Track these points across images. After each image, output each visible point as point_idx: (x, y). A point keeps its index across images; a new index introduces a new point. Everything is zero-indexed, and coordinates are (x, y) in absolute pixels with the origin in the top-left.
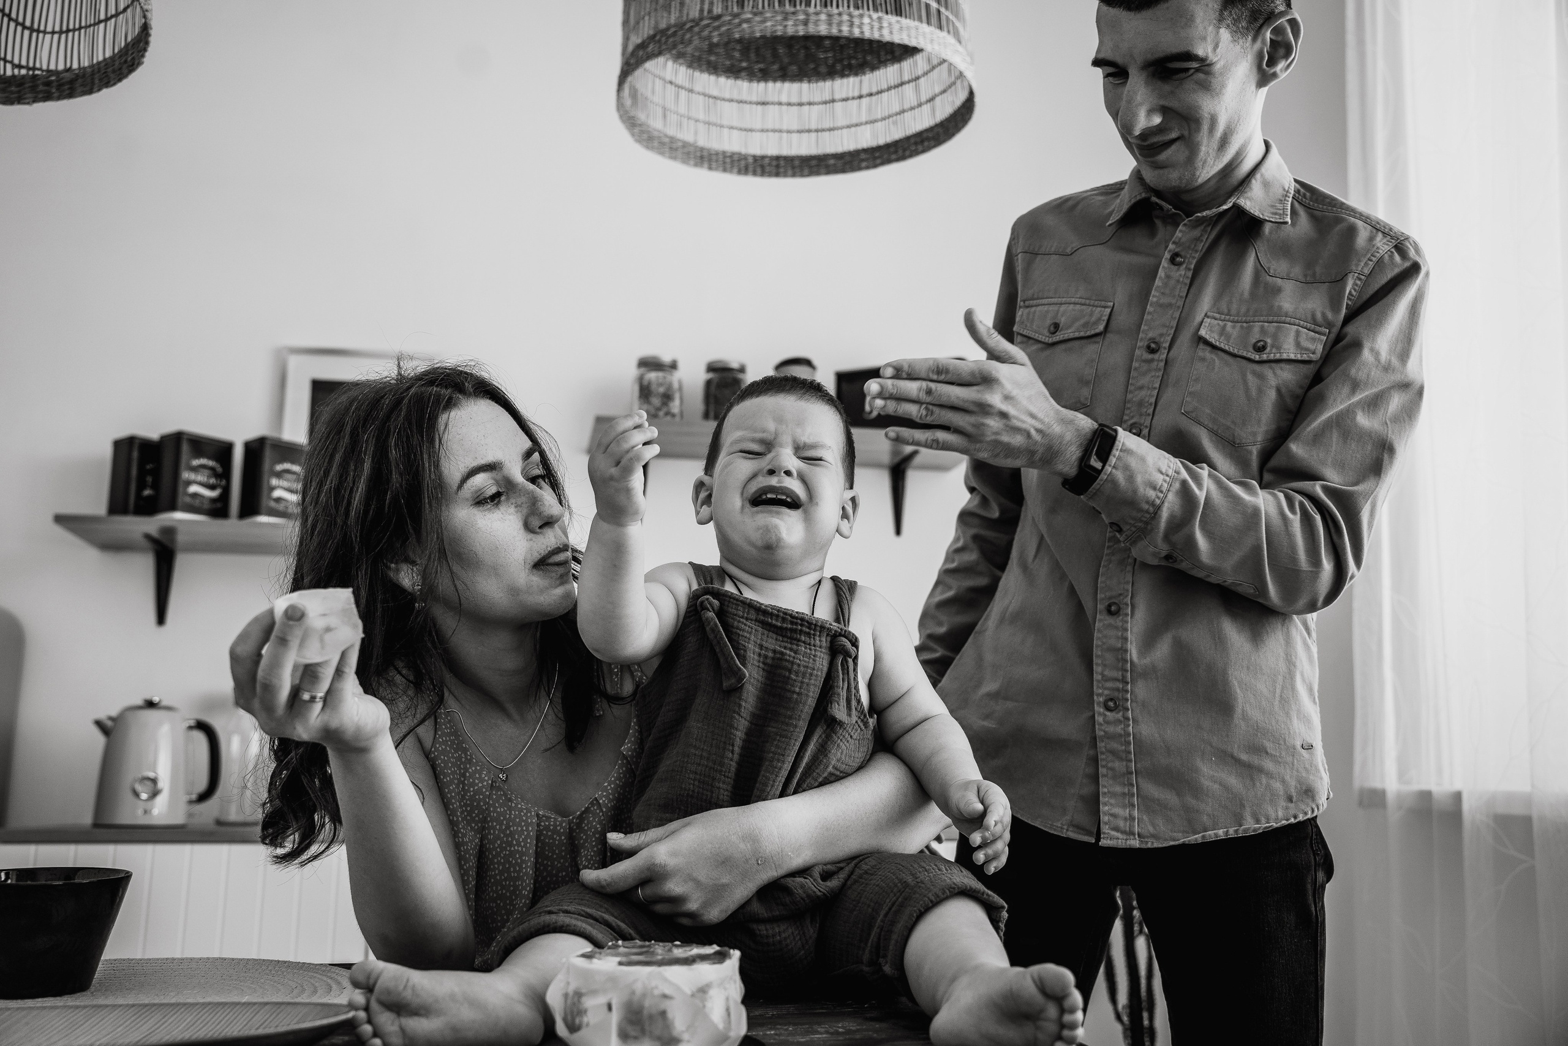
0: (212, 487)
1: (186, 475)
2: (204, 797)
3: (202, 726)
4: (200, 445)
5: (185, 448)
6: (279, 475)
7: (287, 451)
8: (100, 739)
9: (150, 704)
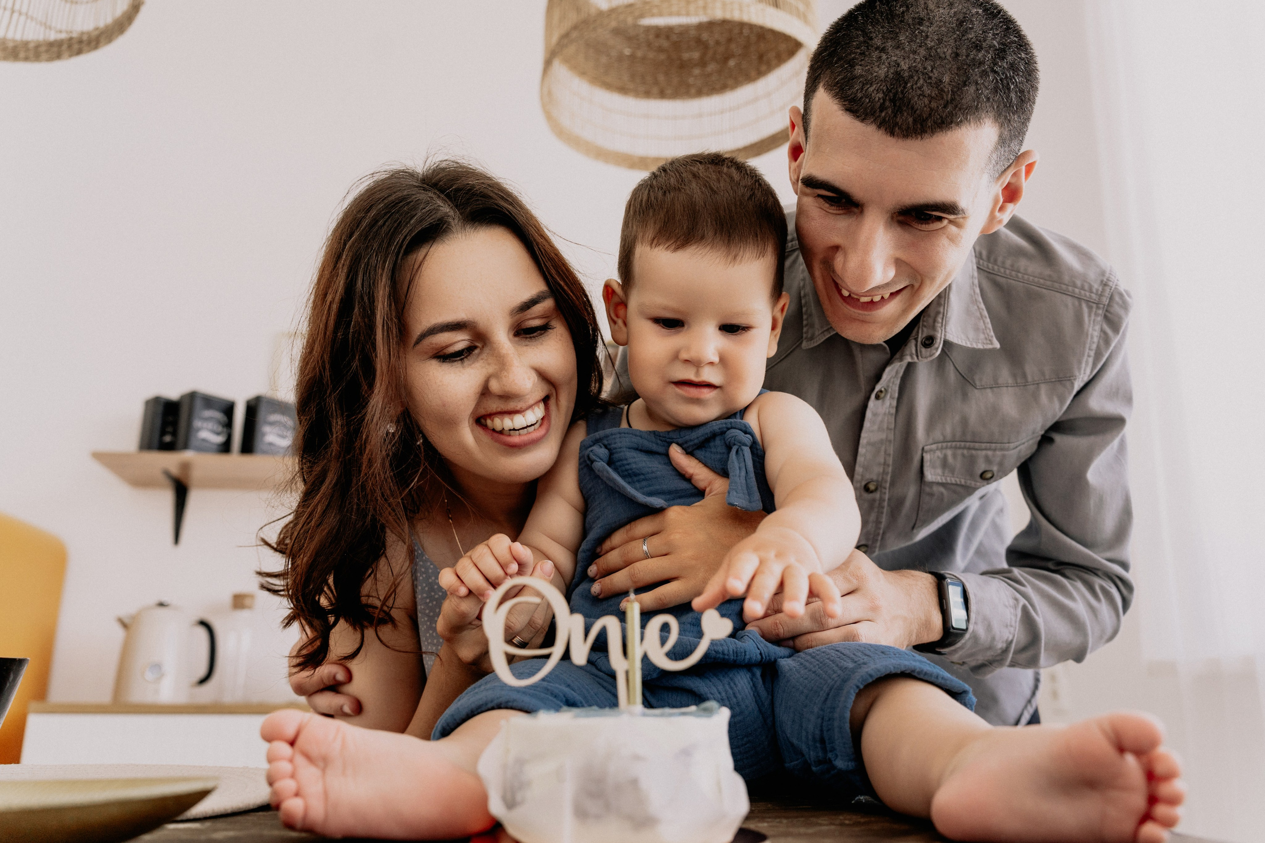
0: (218, 434)
1: (197, 423)
2: (203, 681)
3: (204, 624)
4: (209, 402)
5: (198, 403)
6: (272, 424)
7: (278, 406)
8: (119, 633)
9: (161, 605)
